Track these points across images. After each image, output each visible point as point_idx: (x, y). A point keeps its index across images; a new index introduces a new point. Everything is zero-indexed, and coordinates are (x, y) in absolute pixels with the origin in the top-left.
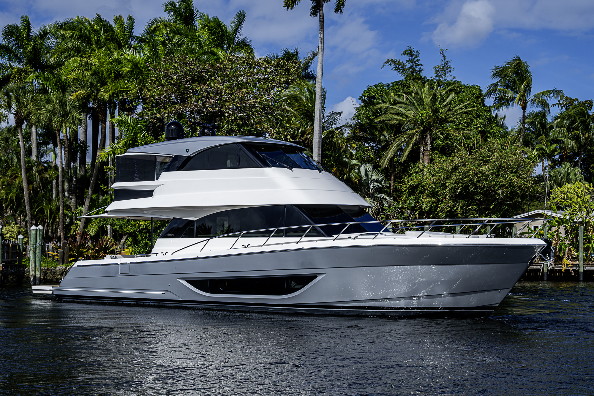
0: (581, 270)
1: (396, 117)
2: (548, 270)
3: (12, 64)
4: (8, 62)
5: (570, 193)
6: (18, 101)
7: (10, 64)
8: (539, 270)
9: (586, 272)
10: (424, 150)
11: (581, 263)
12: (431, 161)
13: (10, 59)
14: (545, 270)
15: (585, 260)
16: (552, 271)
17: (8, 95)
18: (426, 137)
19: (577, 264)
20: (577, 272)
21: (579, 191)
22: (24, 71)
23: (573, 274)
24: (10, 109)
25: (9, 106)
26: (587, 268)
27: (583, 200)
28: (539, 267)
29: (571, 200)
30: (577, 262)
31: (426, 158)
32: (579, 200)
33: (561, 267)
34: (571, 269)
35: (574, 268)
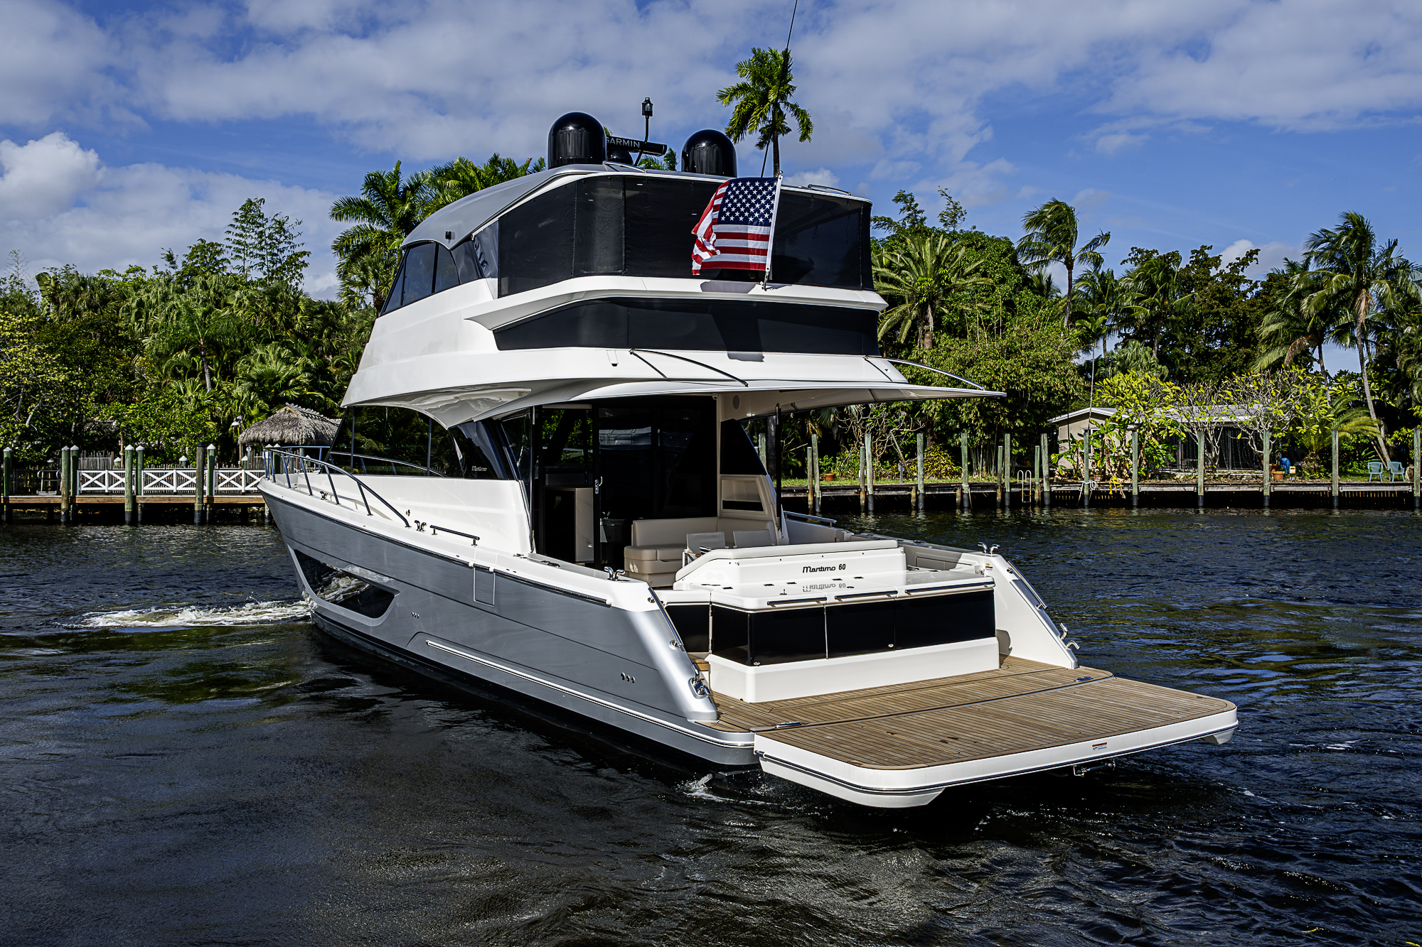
0: (1135, 492)
1: (886, 285)
2: (1090, 492)
3: (375, 226)
4: (367, 224)
5: (1122, 386)
6: (376, 276)
7: (371, 228)
8: (1078, 492)
9: (1141, 494)
10: (924, 331)
11: (1134, 481)
12: (934, 344)
13: (371, 220)
14: (1086, 492)
15: (1140, 477)
16: (1096, 493)
17: (364, 269)
18: (927, 313)
19: (1129, 484)
20: (1129, 494)
21: (1135, 384)
22: (389, 235)
23: (1124, 497)
24: (367, 288)
25: (365, 283)
26: (1143, 489)
27: (1139, 397)
28: (1078, 489)
29: (1123, 396)
30: (1128, 482)
31: (927, 341)
32: (1134, 396)
33: (1107, 487)
34: (1122, 490)
35: (1126, 489)
